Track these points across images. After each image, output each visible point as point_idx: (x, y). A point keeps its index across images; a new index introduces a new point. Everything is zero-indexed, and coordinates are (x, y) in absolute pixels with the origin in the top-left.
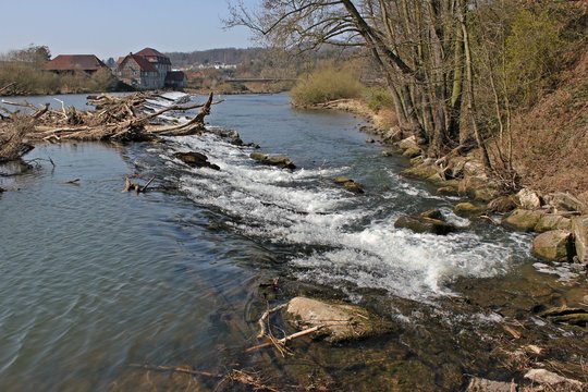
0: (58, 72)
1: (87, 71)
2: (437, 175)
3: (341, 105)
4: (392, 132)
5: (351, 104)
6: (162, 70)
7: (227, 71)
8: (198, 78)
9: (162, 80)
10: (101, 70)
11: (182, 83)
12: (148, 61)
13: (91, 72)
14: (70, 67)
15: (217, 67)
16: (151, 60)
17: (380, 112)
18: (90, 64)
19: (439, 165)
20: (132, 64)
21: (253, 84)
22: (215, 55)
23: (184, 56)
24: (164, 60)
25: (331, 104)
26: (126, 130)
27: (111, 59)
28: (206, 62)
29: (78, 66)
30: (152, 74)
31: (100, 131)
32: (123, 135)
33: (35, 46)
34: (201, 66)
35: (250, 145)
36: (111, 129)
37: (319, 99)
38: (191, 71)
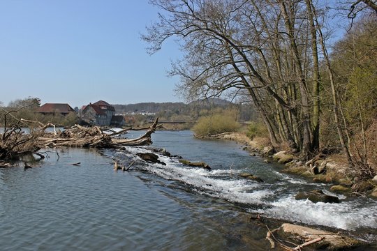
0: (44, 113)
1: (62, 113)
2: (308, 172)
3: (226, 136)
4: (266, 149)
5: (233, 135)
6: (109, 114)
7: (149, 117)
8: (132, 120)
9: (109, 121)
10: (71, 113)
11: (121, 123)
12: (101, 109)
13: (65, 114)
14: (52, 110)
15: (143, 114)
16: (103, 108)
17: (254, 139)
18: (65, 109)
19: (308, 165)
20: (91, 110)
21: (166, 124)
22: (142, 106)
23: (122, 107)
24: (111, 108)
25: (220, 136)
26: (100, 141)
27: (77, 108)
28: (136, 110)
29: (57, 110)
30: (103, 117)
31: (83, 141)
32: (98, 144)
33: (31, 98)
34: (133, 113)
35: (175, 156)
36: (90, 140)
37: (213, 132)
38: (127, 116)
